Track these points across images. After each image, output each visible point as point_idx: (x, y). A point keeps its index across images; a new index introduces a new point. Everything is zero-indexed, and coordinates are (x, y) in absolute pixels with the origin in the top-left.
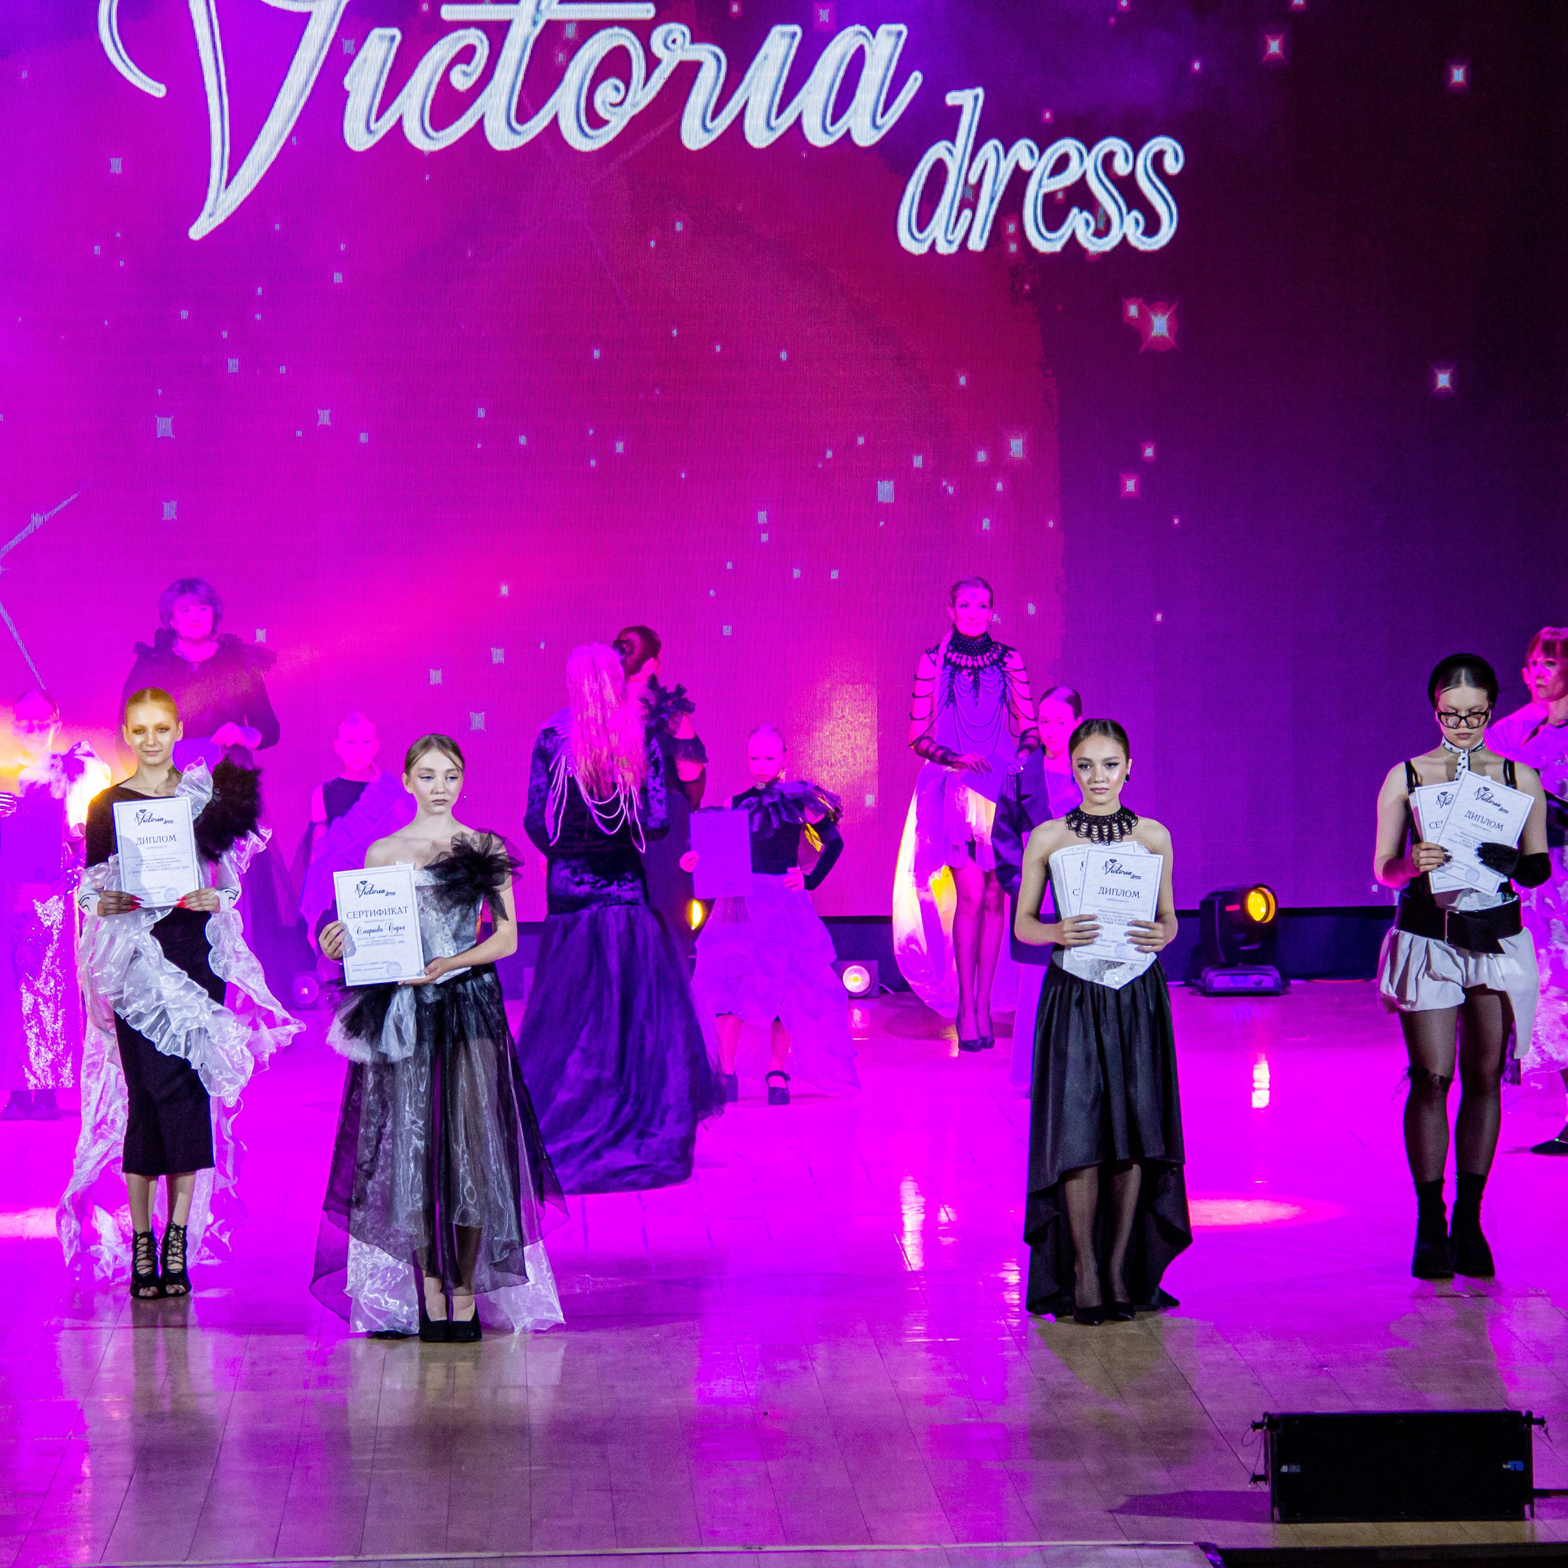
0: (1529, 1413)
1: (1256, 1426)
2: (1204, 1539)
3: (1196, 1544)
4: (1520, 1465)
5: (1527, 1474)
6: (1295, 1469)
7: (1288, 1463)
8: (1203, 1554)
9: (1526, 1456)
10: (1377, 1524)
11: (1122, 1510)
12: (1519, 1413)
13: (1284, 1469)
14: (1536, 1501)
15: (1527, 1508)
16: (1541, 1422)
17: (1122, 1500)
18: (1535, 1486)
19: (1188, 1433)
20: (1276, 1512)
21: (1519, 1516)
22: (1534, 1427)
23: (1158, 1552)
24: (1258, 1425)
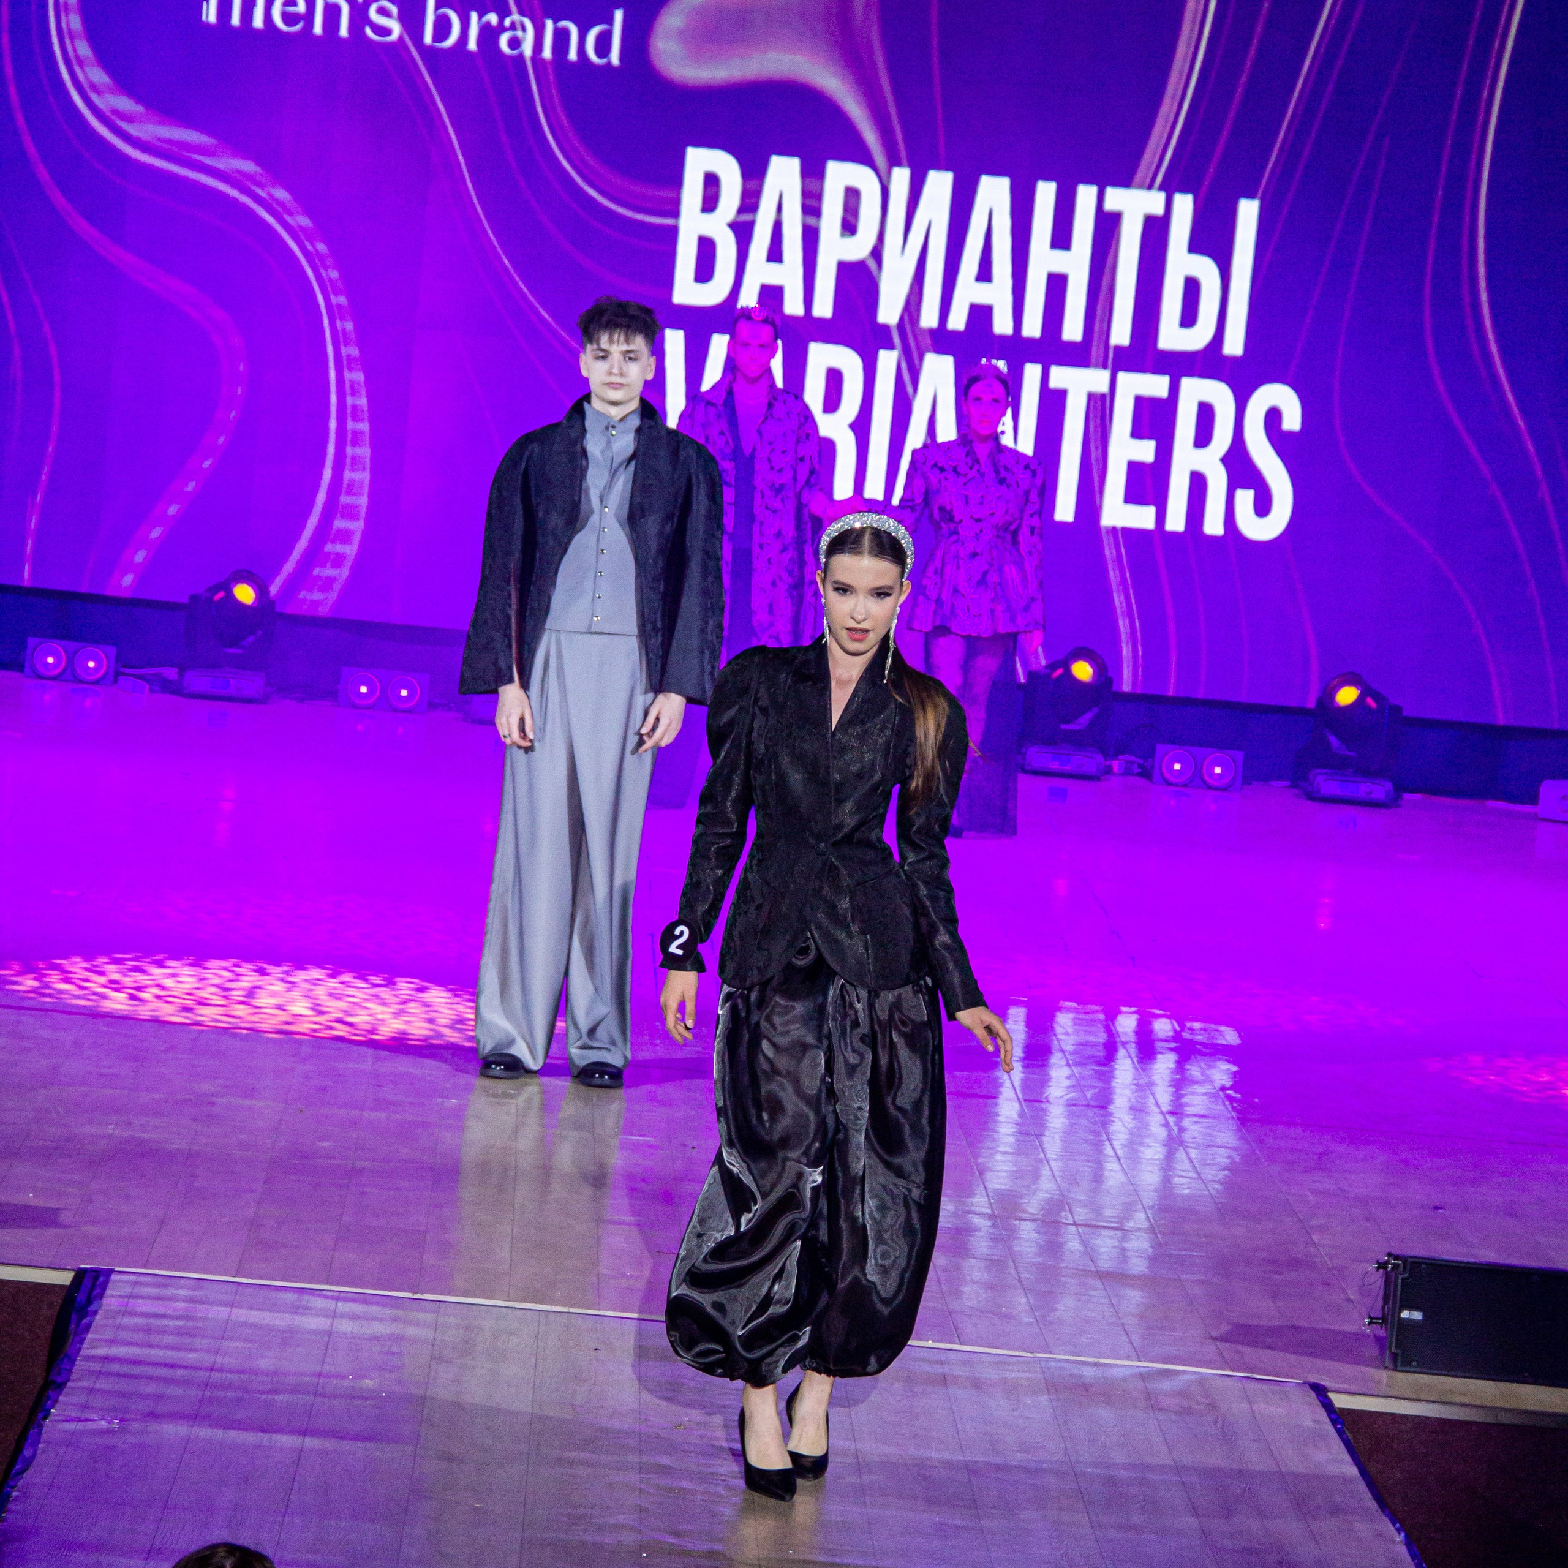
2: (1313, 1378)
3: (1305, 1383)
6: (1417, 1315)
7: (1411, 1307)
8: (1313, 1394)
10: (1498, 1383)
11: (1224, 1339)
13: (1405, 1314)
17: (1225, 1328)
19: (1295, 1263)
23: (1265, 1387)
24: (1381, 1266)
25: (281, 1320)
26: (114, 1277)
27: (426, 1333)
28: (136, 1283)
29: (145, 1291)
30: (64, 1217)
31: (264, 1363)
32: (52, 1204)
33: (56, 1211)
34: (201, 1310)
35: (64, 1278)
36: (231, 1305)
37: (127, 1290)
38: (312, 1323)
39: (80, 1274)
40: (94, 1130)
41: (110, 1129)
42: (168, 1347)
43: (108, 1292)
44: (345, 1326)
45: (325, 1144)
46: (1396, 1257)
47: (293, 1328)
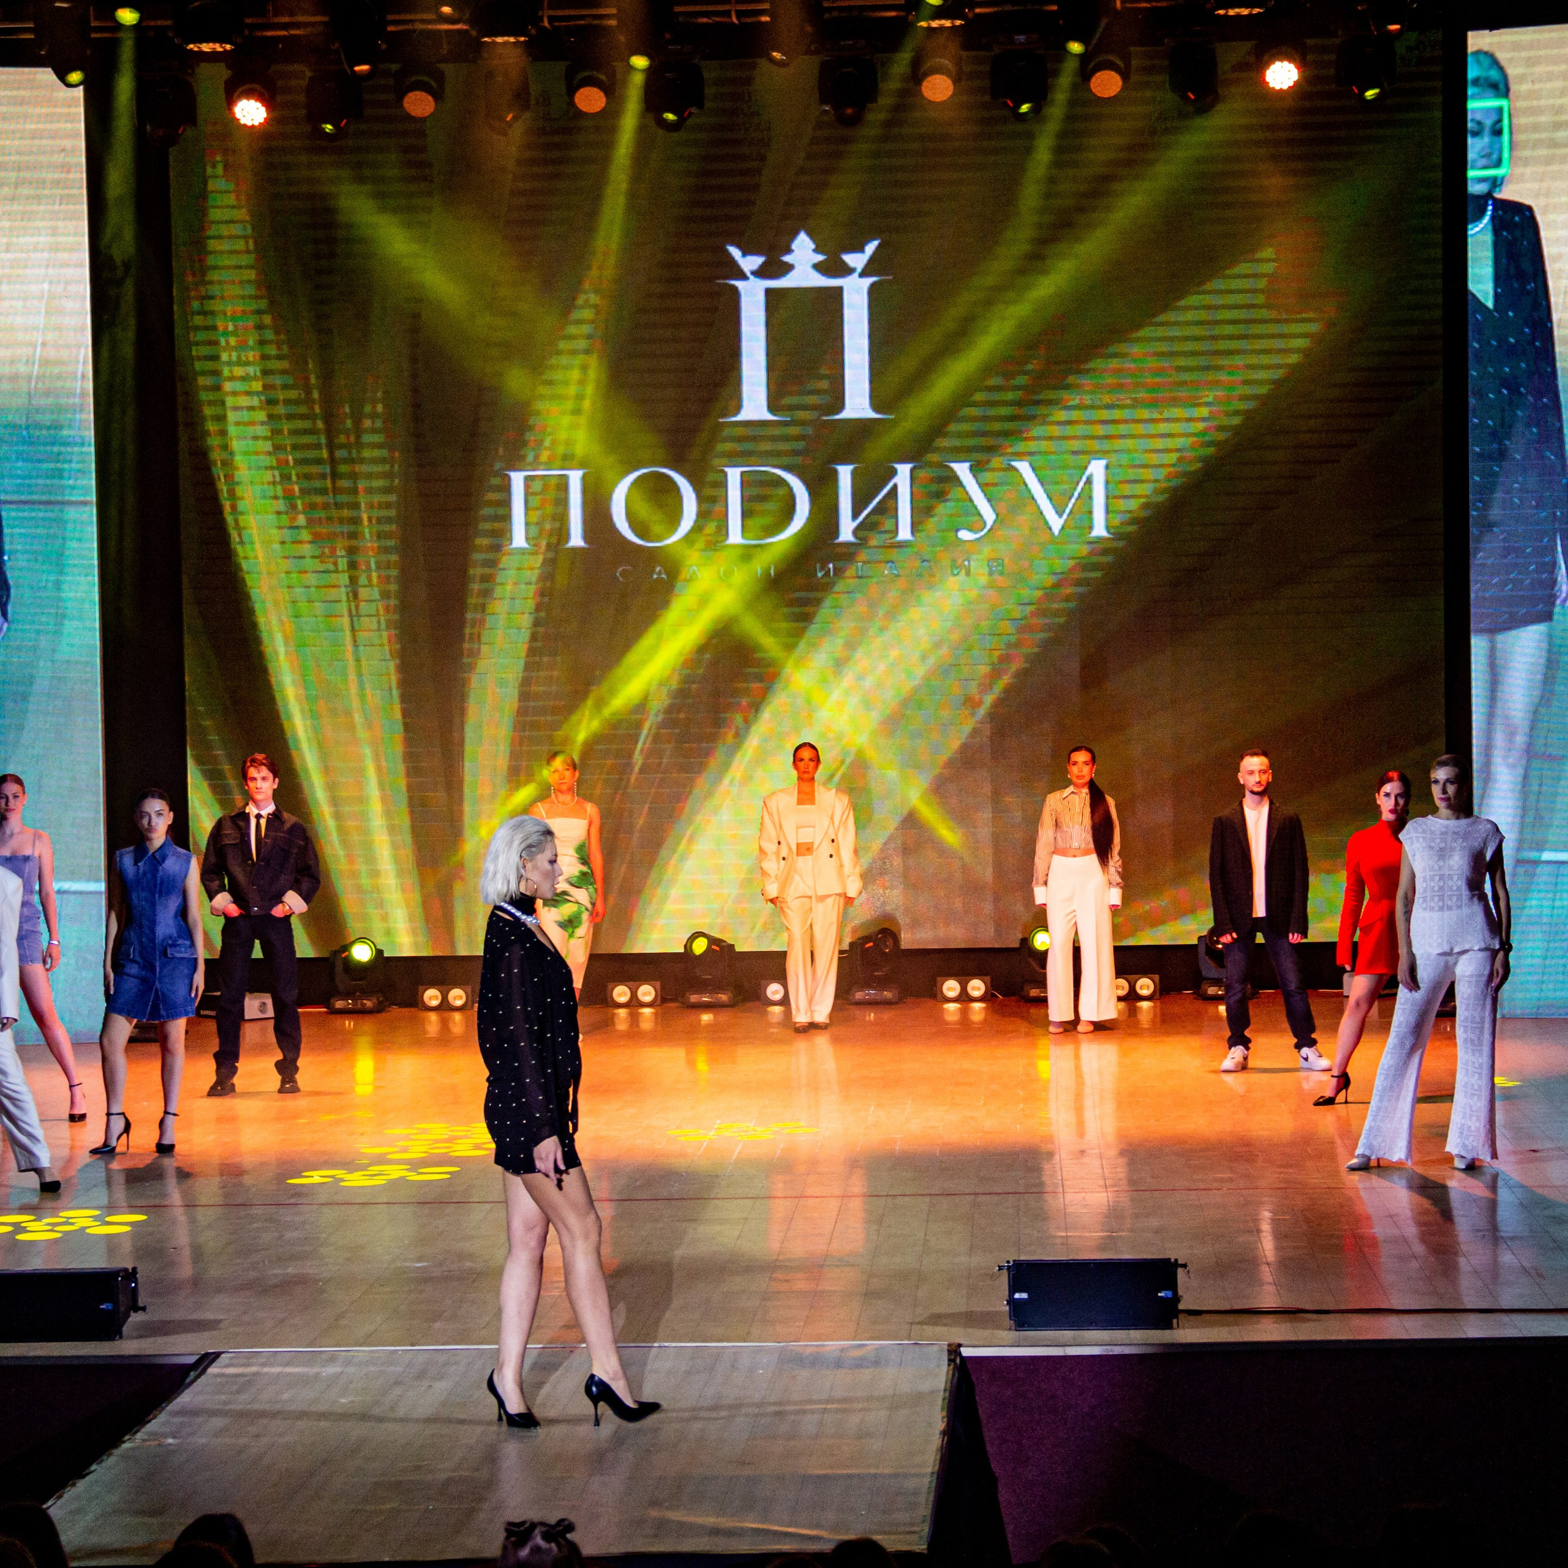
0: (1176, 1260)
2: (958, 1340)
3: (947, 1343)
4: (1169, 1294)
5: (1176, 1299)
6: (1024, 1296)
7: (1020, 1291)
8: (949, 1350)
9: (1173, 1286)
11: (919, 1323)
12: (1169, 1260)
13: (1017, 1296)
14: (1181, 1316)
15: (1175, 1321)
16: (1184, 1266)
17: (925, 1316)
18: (1181, 1307)
20: (1012, 1321)
21: (1170, 1327)
22: (1180, 1271)
23: (920, 1348)
24: (1000, 1268)
25: (311, 1371)
26: (223, 1355)
27: (399, 1369)
28: (232, 1358)
29: (235, 1361)
30: (222, 1325)
31: (286, 1396)
32: (219, 1317)
33: (221, 1320)
34: (266, 1370)
35: (191, 1360)
36: (287, 1364)
37: (227, 1361)
38: (331, 1370)
39: (207, 1355)
40: (278, 1271)
41: (290, 1270)
42: (231, 1393)
43: (214, 1365)
45: (419, 1265)
46: (1008, 1262)
47: (317, 1374)
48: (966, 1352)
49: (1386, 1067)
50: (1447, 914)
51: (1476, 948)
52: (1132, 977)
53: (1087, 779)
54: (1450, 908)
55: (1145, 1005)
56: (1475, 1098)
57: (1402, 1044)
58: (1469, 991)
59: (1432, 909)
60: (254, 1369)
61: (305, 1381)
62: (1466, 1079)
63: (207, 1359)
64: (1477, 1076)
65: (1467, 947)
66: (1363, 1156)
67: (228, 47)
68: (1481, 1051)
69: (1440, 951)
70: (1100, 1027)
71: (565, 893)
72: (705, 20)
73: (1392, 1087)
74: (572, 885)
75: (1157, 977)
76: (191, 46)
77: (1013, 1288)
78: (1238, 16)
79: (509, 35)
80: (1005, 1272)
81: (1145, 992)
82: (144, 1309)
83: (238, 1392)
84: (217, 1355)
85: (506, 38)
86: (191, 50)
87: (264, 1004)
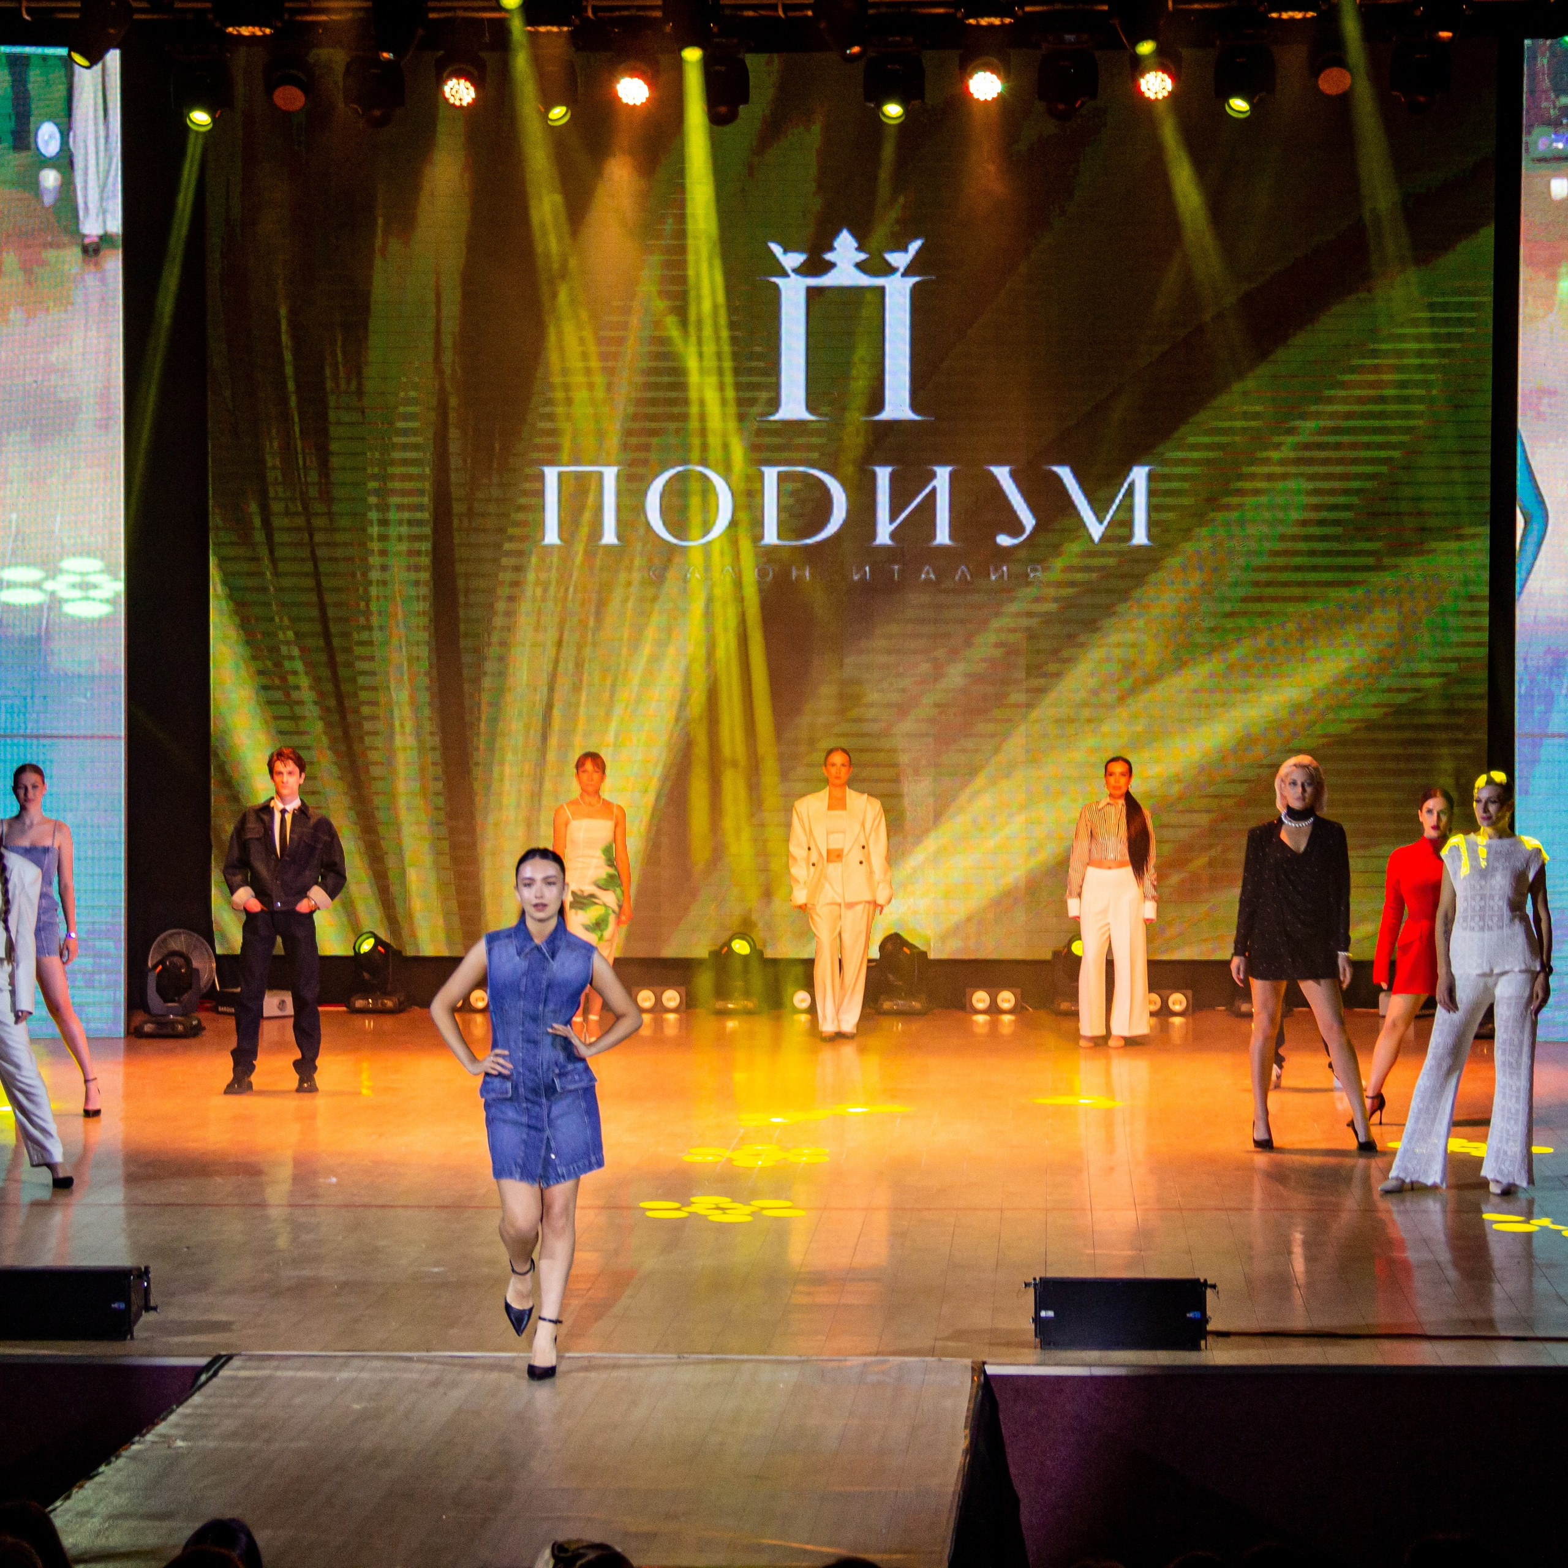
0: (1206, 1281)
1: (1027, 1285)
2: (984, 1358)
3: (971, 1361)
4: (1197, 1315)
5: (1205, 1320)
6: (1051, 1314)
7: (1047, 1309)
8: (974, 1367)
9: (1202, 1307)
11: (943, 1339)
12: (1198, 1280)
13: (1043, 1314)
14: (1210, 1339)
15: (1203, 1343)
16: (1214, 1286)
17: (950, 1332)
18: (1209, 1328)
20: (1038, 1340)
21: (1197, 1347)
22: (1209, 1292)
23: (941, 1365)
25: (326, 1375)
26: (235, 1358)
27: (415, 1376)
28: (245, 1361)
29: (248, 1364)
30: (234, 1327)
31: (297, 1401)
32: (231, 1318)
33: (231, 1323)
34: (279, 1374)
35: (203, 1361)
36: (299, 1369)
37: (239, 1364)
38: (345, 1375)
39: (219, 1357)
40: (294, 1274)
41: (306, 1273)
42: (243, 1397)
43: (226, 1367)
44: (365, 1375)
45: (436, 1270)
47: (332, 1379)
48: (990, 1370)
49: (1422, 1089)
50: (1487, 934)
51: (1517, 969)
52: (1165, 992)
53: (1124, 790)
54: (1490, 928)
55: (1177, 1021)
56: (1513, 1122)
57: (1439, 1066)
58: (1508, 1013)
59: (1473, 929)
60: (266, 1373)
61: (318, 1386)
62: (1503, 1102)
63: (218, 1362)
64: (1514, 1100)
65: (1507, 968)
66: (1397, 1178)
67: (268, 31)
68: (1519, 1075)
69: (1479, 971)
70: (1131, 1042)
71: (592, 896)
72: (751, 13)
73: (1428, 1109)
74: (599, 887)
75: (1190, 993)
76: (230, 29)
77: (1040, 1305)
78: (1292, 20)
79: (552, 24)
80: (1032, 1290)
81: (1177, 1008)
82: (155, 1309)
83: (251, 1396)
84: (230, 1358)
85: (549, 28)
86: (230, 34)
87: (283, 1002)
